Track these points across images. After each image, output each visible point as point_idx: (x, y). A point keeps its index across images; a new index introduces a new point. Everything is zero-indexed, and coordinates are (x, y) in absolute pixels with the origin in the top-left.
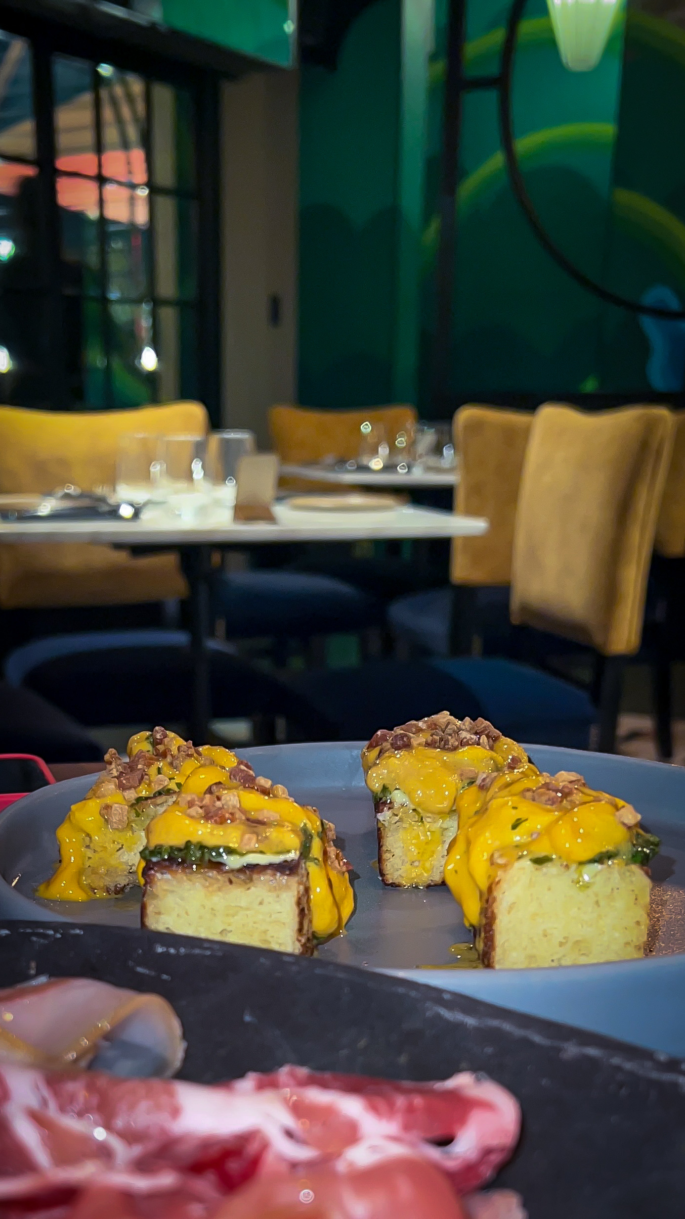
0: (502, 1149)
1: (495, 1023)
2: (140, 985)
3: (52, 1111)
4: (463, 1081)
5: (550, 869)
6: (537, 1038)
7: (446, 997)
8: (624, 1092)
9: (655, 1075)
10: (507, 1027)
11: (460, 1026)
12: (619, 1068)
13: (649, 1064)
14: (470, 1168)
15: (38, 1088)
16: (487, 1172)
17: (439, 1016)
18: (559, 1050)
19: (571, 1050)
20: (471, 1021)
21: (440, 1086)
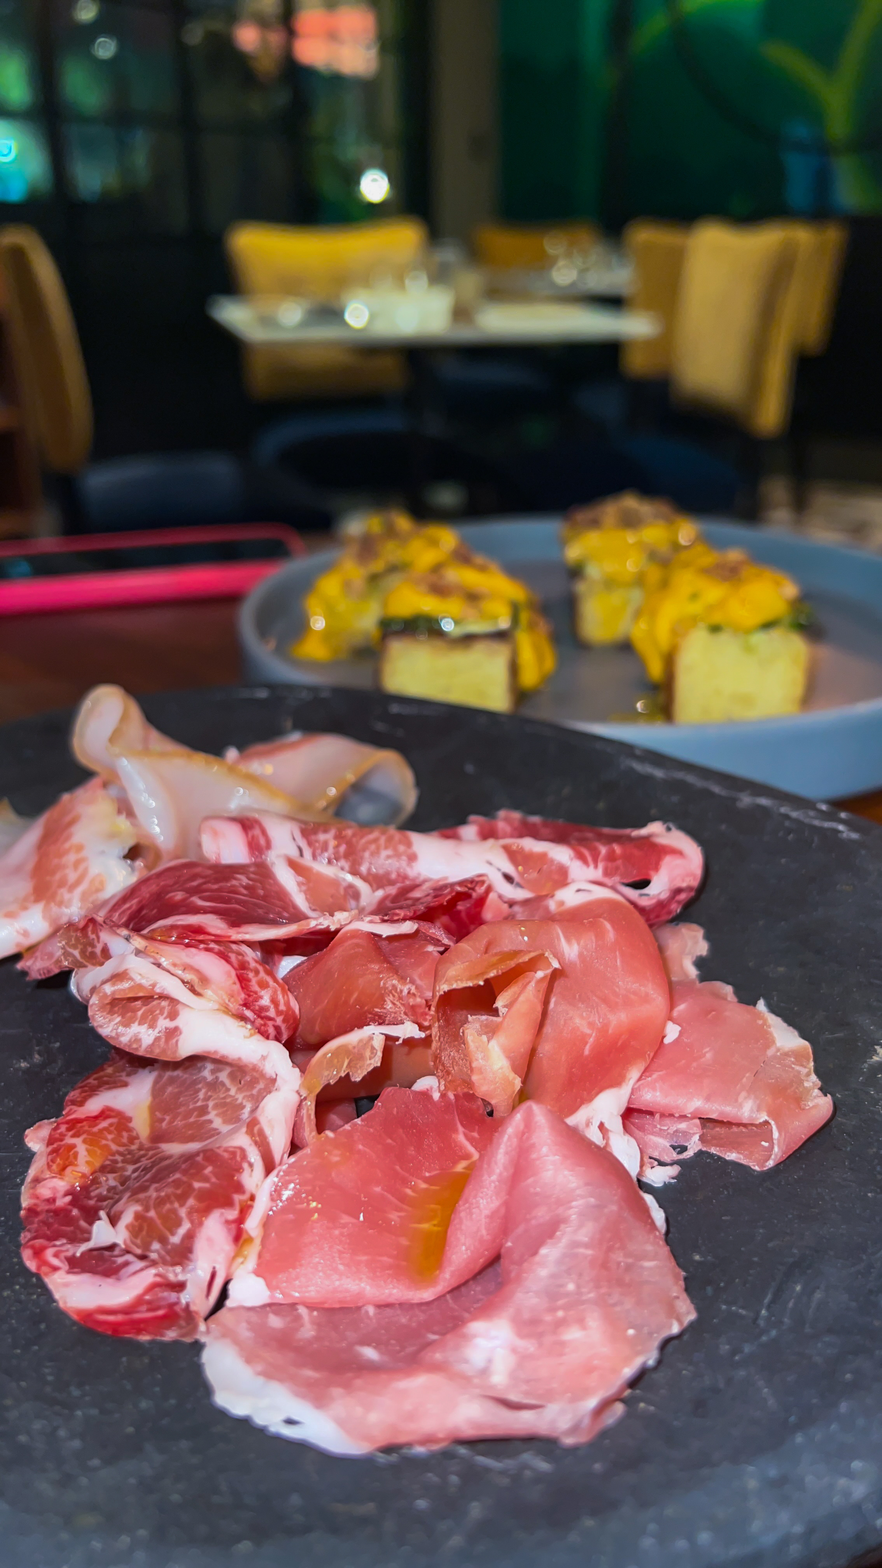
0: (689, 889)
1: (680, 775)
2: (378, 741)
3: (307, 860)
4: (655, 829)
5: (724, 638)
6: (716, 789)
7: (638, 752)
8: (791, 837)
9: (817, 823)
10: (691, 779)
11: (648, 778)
12: (787, 817)
13: (812, 813)
14: (661, 905)
15: (294, 839)
16: (676, 908)
17: (632, 770)
18: (734, 800)
19: (746, 800)
20: (659, 773)
21: (636, 833)
